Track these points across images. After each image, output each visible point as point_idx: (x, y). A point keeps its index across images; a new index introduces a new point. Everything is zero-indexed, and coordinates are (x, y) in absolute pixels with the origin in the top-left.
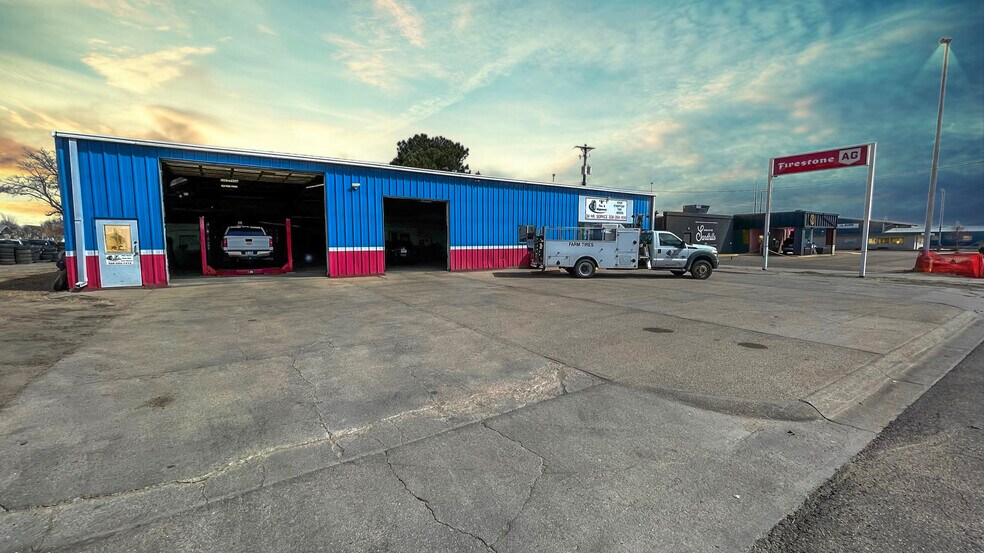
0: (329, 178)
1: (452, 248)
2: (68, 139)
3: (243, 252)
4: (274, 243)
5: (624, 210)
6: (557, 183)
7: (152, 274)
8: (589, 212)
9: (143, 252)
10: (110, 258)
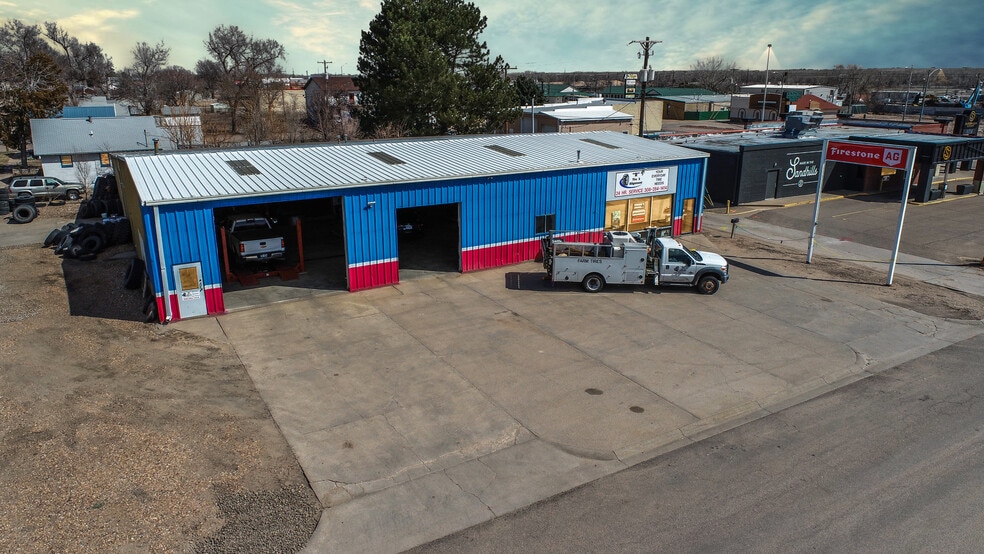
0: (347, 200)
1: (464, 249)
2: (152, 207)
3: (259, 255)
4: (285, 244)
5: (665, 180)
6: (582, 164)
7: (215, 304)
8: (620, 188)
9: (208, 287)
10: (184, 295)
